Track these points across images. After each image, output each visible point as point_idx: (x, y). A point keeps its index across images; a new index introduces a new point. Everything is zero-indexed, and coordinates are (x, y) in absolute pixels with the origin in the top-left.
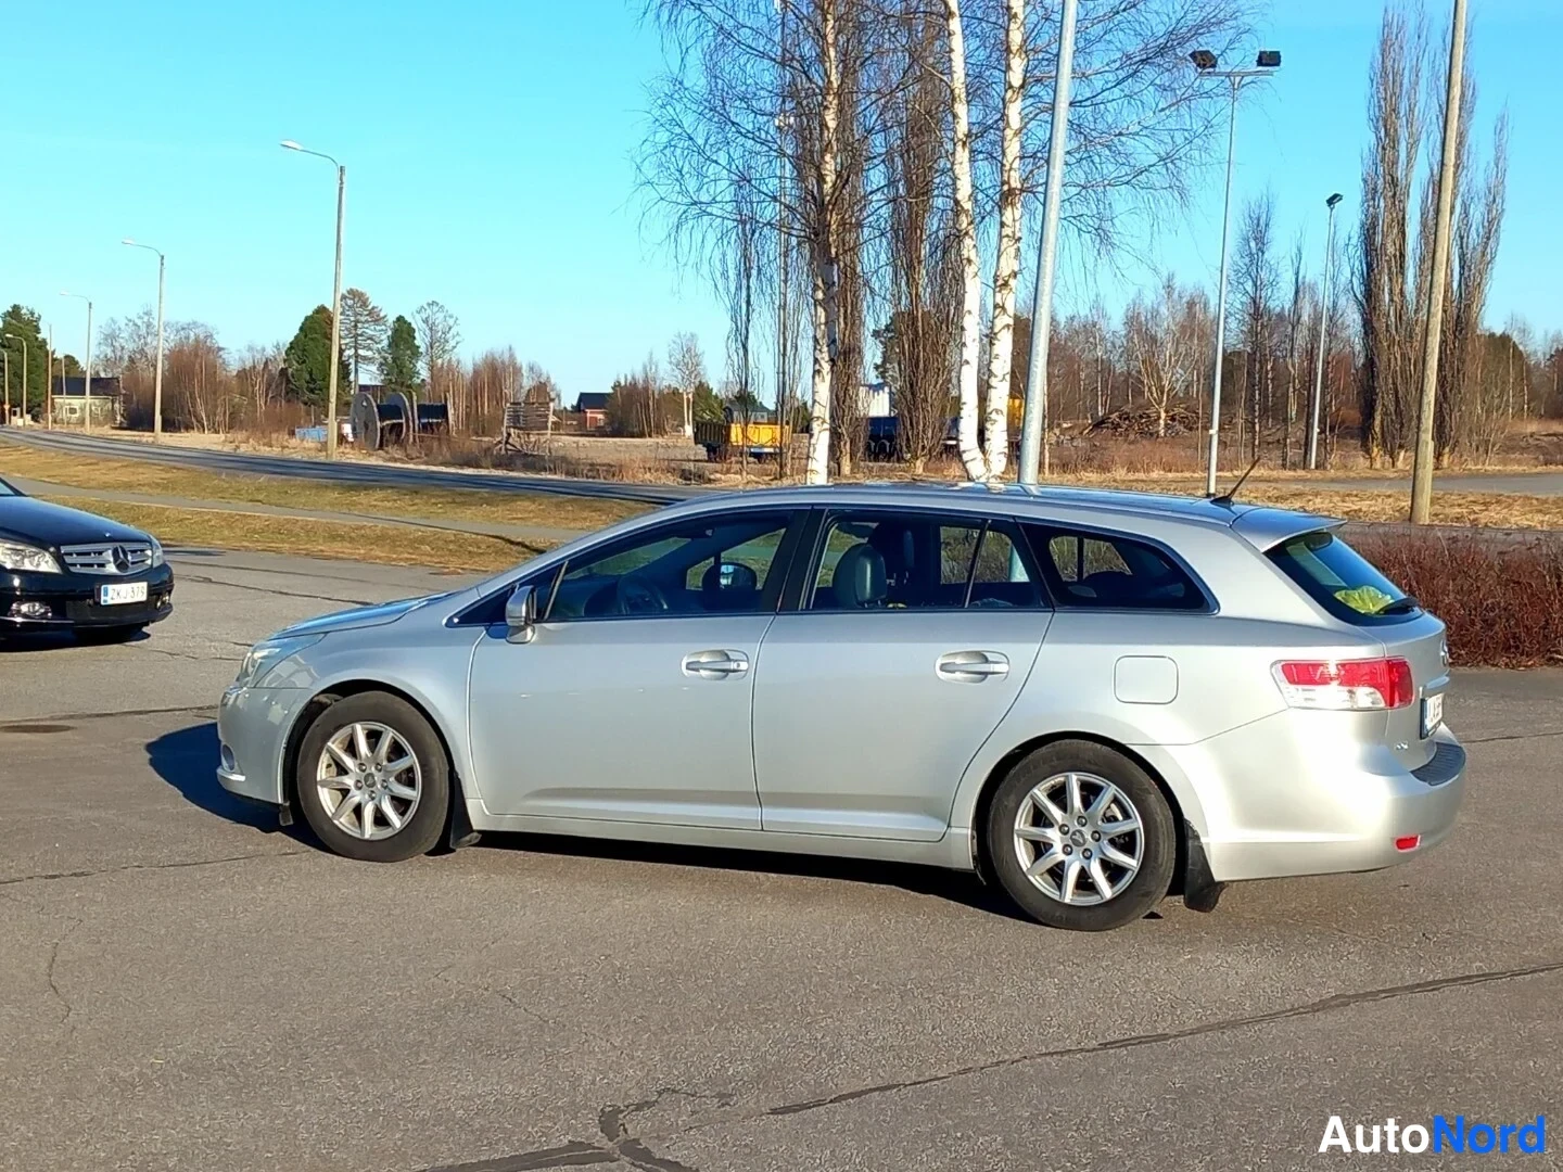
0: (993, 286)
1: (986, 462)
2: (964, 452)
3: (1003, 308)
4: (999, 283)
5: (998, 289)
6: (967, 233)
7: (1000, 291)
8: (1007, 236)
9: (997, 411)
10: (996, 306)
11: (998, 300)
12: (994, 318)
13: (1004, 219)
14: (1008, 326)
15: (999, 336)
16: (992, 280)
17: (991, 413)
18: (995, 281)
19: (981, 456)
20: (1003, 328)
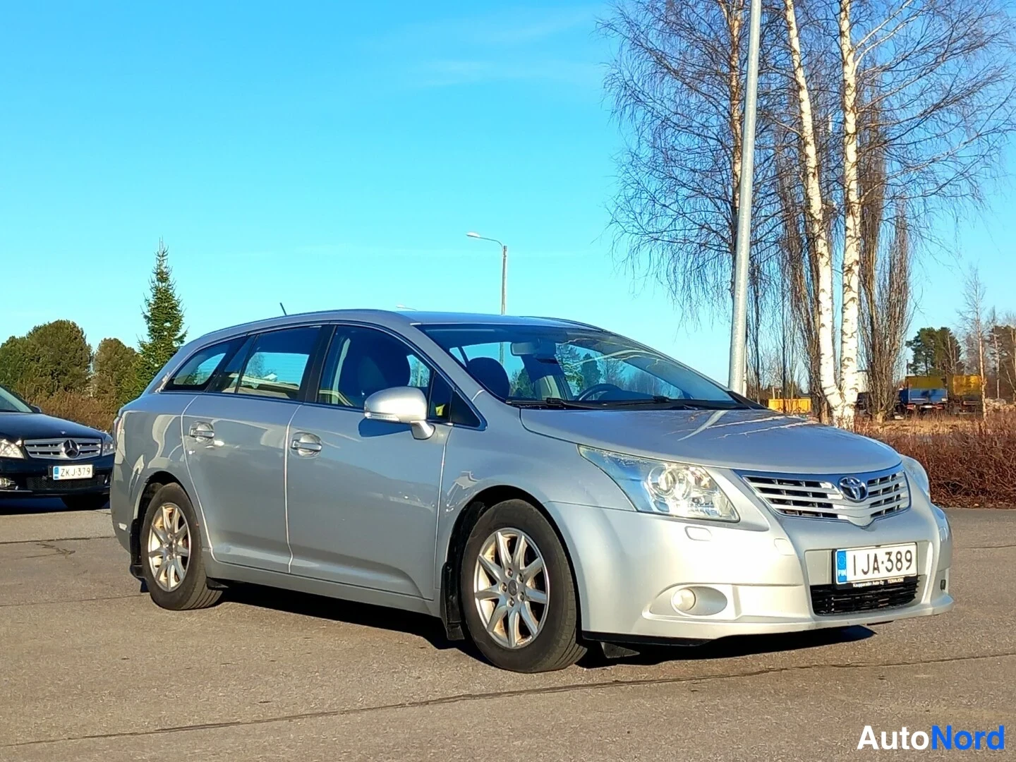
0: (841, 271)
1: (842, 395)
2: (825, 388)
3: (849, 286)
4: (845, 269)
5: (845, 274)
6: (819, 235)
7: (846, 275)
8: (850, 236)
9: (848, 359)
10: (844, 286)
11: (846, 282)
12: (844, 294)
13: (847, 225)
14: (853, 299)
15: (847, 306)
16: (840, 266)
17: (844, 361)
18: (843, 268)
19: (838, 391)
20: (850, 300)
